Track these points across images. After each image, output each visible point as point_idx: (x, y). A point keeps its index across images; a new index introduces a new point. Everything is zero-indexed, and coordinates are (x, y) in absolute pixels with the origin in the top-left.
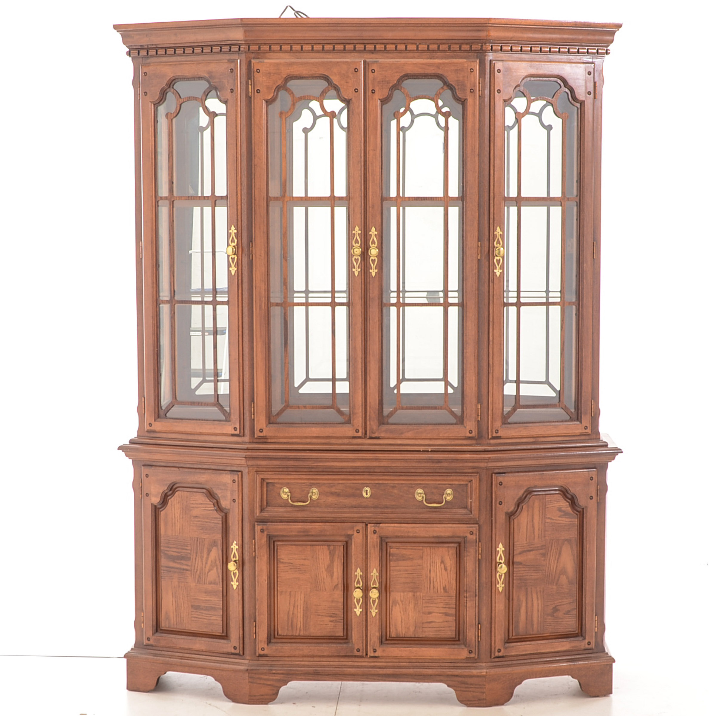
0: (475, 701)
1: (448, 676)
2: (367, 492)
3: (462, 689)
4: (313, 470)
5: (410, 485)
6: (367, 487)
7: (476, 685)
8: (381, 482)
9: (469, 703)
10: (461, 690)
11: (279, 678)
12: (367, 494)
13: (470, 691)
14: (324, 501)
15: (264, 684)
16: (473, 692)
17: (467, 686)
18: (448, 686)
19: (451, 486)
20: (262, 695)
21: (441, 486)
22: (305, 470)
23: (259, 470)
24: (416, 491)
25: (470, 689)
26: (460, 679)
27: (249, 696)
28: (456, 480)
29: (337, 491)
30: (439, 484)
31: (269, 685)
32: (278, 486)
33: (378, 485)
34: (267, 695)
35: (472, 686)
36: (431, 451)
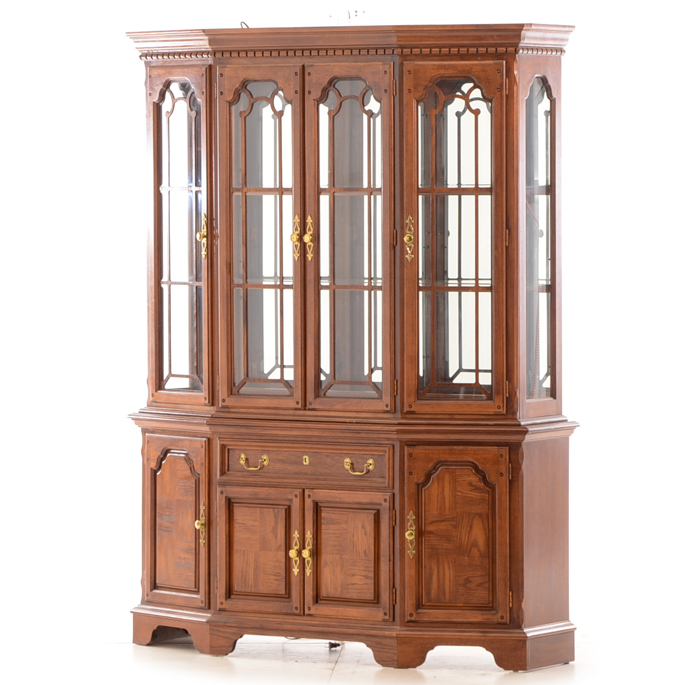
0: (389, 661)
1: (367, 635)
2: (306, 460)
3: (379, 650)
4: (263, 438)
5: (340, 455)
6: (306, 455)
7: (389, 646)
8: (316, 451)
9: (384, 663)
10: (377, 651)
11: (233, 631)
12: (306, 462)
13: (385, 652)
14: (273, 468)
15: (221, 636)
16: (387, 652)
17: (382, 646)
18: (368, 646)
19: (372, 456)
20: (220, 647)
21: (365, 456)
22: (257, 438)
23: (221, 436)
24: (345, 461)
25: (385, 650)
26: (376, 640)
27: (211, 647)
28: (377, 451)
29: (283, 458)
30: (363, 454)
31: (226, 637)
32: (237, 452)
33: (315, 454)
34: (224, 647)
35: (386, 647)
36: (356, 423)
